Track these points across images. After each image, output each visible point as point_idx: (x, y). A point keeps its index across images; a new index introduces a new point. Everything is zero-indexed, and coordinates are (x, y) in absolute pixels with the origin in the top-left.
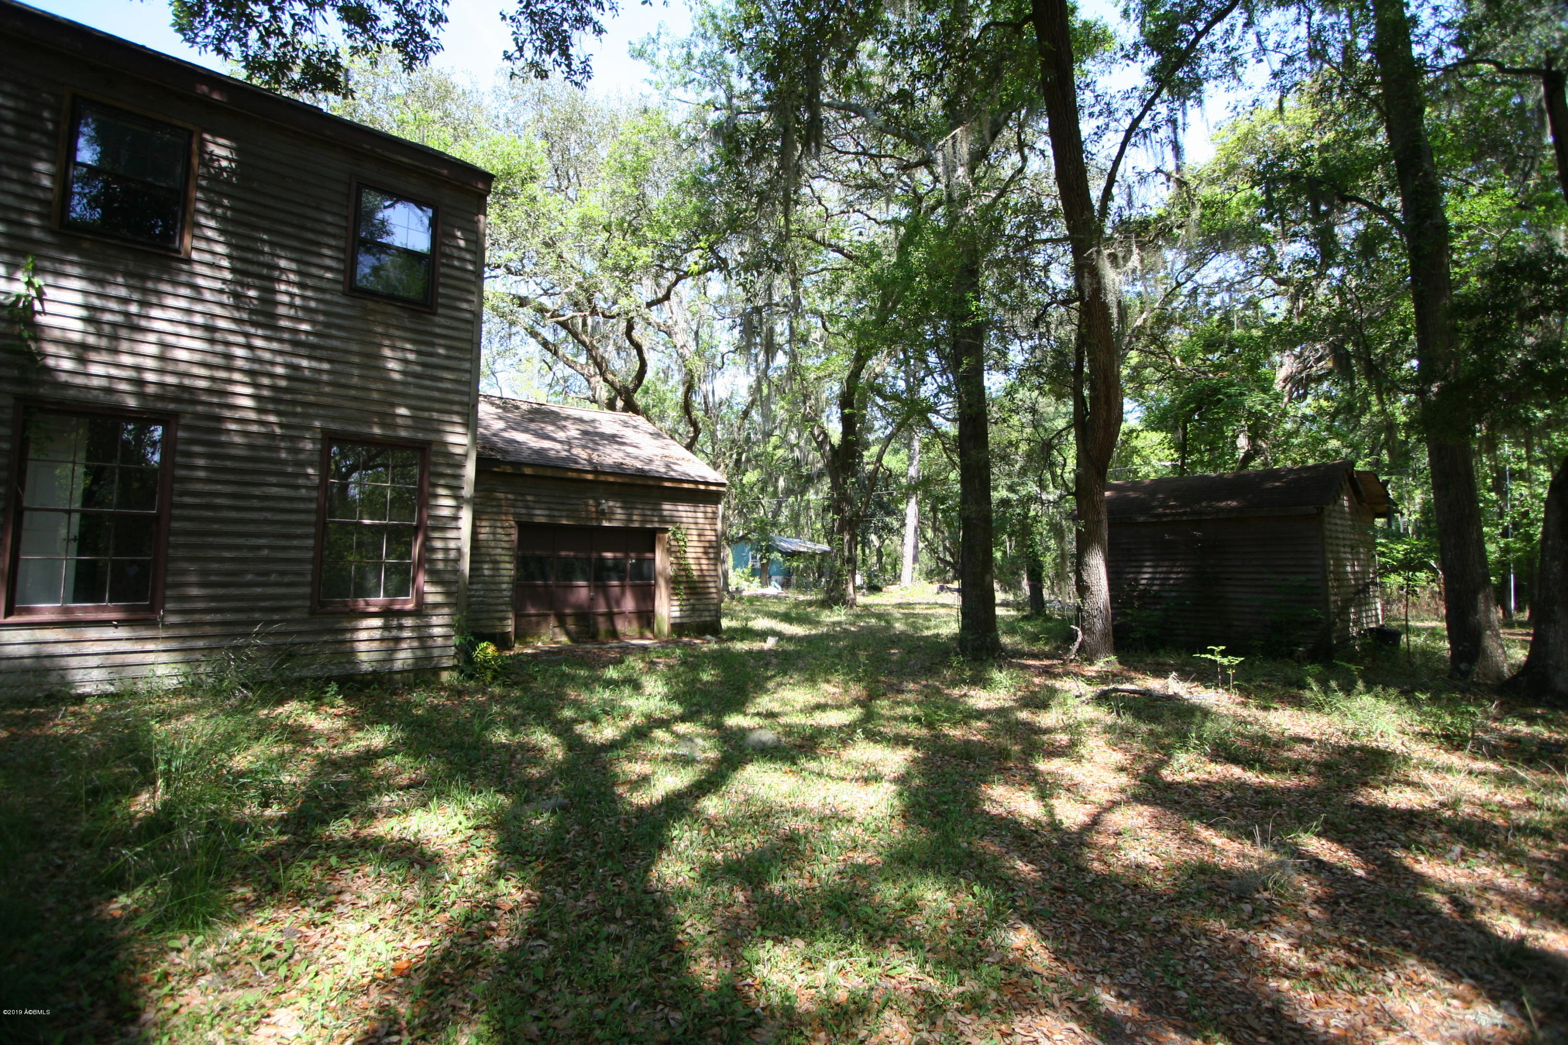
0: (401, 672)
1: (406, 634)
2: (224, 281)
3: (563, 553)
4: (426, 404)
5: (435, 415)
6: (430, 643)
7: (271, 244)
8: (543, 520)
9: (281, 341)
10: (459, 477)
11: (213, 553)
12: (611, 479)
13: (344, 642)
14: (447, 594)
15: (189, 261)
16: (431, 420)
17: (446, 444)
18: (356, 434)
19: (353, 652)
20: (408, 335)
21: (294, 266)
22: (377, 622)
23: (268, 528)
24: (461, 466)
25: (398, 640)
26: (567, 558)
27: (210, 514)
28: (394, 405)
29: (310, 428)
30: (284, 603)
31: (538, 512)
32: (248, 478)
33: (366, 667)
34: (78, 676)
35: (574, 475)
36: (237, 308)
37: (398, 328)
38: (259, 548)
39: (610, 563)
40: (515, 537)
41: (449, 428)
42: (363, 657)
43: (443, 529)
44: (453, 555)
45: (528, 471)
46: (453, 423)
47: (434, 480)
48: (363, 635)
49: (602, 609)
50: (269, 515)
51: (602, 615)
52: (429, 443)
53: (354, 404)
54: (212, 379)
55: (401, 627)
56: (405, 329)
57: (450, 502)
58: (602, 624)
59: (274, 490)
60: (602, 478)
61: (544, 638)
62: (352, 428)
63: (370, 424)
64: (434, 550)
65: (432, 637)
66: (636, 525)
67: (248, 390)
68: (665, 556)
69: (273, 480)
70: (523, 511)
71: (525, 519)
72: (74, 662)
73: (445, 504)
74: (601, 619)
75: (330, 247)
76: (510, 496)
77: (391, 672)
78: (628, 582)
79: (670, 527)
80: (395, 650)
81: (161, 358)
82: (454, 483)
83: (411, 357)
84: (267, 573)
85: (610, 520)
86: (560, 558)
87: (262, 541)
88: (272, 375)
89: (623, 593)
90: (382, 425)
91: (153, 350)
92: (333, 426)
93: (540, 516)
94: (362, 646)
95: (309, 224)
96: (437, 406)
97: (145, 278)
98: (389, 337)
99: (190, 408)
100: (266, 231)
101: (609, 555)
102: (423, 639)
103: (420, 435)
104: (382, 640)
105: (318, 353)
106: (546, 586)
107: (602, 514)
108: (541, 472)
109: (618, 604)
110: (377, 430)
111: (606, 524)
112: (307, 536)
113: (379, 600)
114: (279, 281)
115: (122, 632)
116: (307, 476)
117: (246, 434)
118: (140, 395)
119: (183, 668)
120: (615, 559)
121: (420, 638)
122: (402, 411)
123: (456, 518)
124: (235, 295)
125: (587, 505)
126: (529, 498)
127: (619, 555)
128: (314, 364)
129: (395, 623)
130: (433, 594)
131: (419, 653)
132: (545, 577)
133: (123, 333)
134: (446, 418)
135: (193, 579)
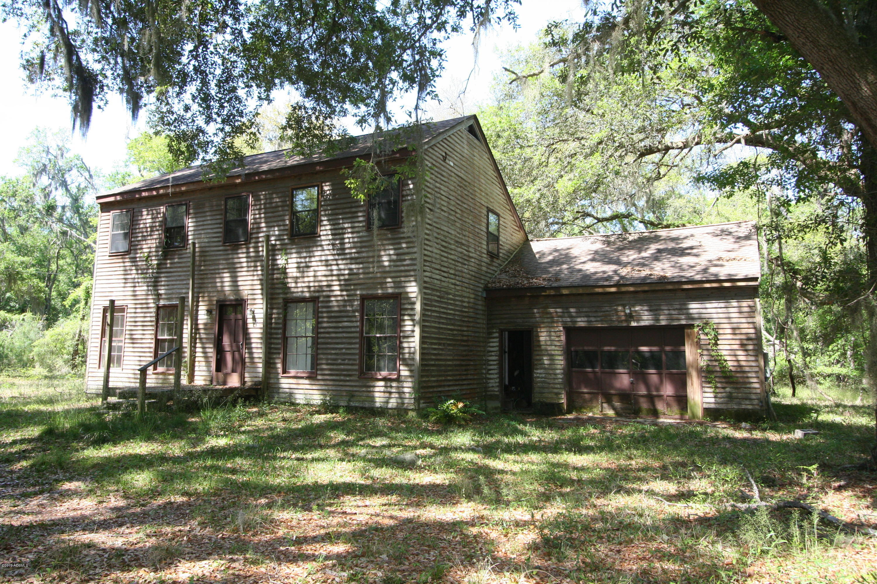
0: (391, 409)
1: (394, 390)
2: (329, 240)
3: (606, 348)
4: (398, 274)
5: (403, 279)
6: (403, 396)
7: (343, 219)
8: (582, 324)
9: (346, 259)
10: (413, 309)
11: (329, 351)
12: (631, 289)
13: (370, 392)
14: (411, 371)
15: (320, 236)
16: (401, 282)
17: (407, 293)
18: (372, 295)
19: (373, 397)
20: (390, 242)
21: (350, 225)
22: (382, 383)
23: (344, 340)
24: (414, 303)
25: (390, 393)
26: (609, 352)
27: (327, 335)
28: (386, 278)
29: (356, 295)
30: (350, 373)
31: (579, 319)
32: (338, 320)
33: (378, 405)
34: (297, 396)
35: (600, 290)
36: (333, 250)
37: (386, 240)
38: (342, 349)
39: (647, 355)
40: (563, 338)
41: (408, 285)
42: (377, 400)
43: (408, 337)
44: (412, 349)
45: (565, 292)
46: (410, 281)
47: (403, 312)
48: (377, 389)
49: (643, 391)
50: (345, 335)
51: (643, 396)
52: (400, 294)
53: (371, 281)
54: (327, 281)
55: (391, 387)
56: (389, 239)
57: (410, 323)
58: (644, 405)
59: (346, 324)
60: (624, 289)
61: (595, 410)
62: (370, 292)
63: (377, 289)
64: (403, 348)
65: (404, 393)
66: (663, 323)
67: (337, 283)
68: (694, 349)
69: (345, 319)
70: (568, 319)
71: (570, 324)
72: (296, 391)
73: (408, 325)
74: (642, 400)
75: (361, 211)
76: (559, 310)
77: (387, 409)
78: (665, 371)
79: (696, 323)
80: (390, 398)
81: (315, 276)
82: (411, 313)
83: (392, 252)
84: (344, 360)
85: (638, 321)
86: (603, 352)
87: (343, 346)
88: (344, 275)
89: (661, 382)
90: (382, 288)
91: (312, 274)
92: (364, 292)
93: (581, 322)
94: (377, 394)
95: (353, 205)
96: (403, 274)
97: (309, 247)
98: (383, 245)
99: (321, 294)
100: (341, 214)
101: (644, 349)
102: (401, 393)
103: (397, 291)
104: (384, 392)
105: (358, 261)
106: (594, 372)
107: (630, 317)
108: (574, 291)
109: (658, 389)
110: (380, 292)
111: (634, 324)
112: (355, 343)
113: (384, 373)
114: (345, 233)
115: (307, 382)
116: (355, 316)
117: (337, 301)
118: (309, 292)
119: (322, 397)
120: (651, 352)
121: (399, 393)
122: (389, 280)
123: (413, 331)
124: (333, 245)
125: (616, 311)
126: (572, 310)
127: (655, 349)
128: (357, 266)
129: (389, 384)
130: (405, 372)
131: (399, 401)
132: (593, 367)
133: (305, 269)
134: (407, 279)
135: (324, 362)
